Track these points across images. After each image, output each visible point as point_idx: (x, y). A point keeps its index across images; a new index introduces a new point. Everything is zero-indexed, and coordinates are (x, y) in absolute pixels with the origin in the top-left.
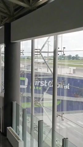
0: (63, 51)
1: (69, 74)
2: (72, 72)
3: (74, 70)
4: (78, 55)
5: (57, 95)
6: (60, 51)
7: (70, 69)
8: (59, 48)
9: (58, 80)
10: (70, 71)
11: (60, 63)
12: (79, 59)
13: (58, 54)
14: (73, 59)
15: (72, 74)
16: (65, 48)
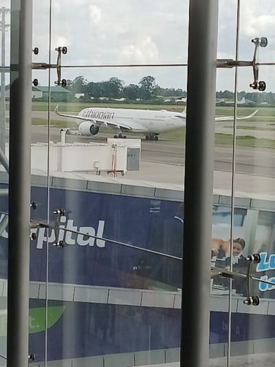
0: (59, 67)
1: (109, 172)
2: (122, 165)
3: (132, 153)
4: (153, 79)
5: (31, 279)
6: (44, 66)
7: (114, 146)
8: (36, 51)
9: (34, 207)
10: (114, 157)
12: (157, 98)
13: (35, 80)
14: (130, 99)
15: (122, 171)
16: (65, 50)
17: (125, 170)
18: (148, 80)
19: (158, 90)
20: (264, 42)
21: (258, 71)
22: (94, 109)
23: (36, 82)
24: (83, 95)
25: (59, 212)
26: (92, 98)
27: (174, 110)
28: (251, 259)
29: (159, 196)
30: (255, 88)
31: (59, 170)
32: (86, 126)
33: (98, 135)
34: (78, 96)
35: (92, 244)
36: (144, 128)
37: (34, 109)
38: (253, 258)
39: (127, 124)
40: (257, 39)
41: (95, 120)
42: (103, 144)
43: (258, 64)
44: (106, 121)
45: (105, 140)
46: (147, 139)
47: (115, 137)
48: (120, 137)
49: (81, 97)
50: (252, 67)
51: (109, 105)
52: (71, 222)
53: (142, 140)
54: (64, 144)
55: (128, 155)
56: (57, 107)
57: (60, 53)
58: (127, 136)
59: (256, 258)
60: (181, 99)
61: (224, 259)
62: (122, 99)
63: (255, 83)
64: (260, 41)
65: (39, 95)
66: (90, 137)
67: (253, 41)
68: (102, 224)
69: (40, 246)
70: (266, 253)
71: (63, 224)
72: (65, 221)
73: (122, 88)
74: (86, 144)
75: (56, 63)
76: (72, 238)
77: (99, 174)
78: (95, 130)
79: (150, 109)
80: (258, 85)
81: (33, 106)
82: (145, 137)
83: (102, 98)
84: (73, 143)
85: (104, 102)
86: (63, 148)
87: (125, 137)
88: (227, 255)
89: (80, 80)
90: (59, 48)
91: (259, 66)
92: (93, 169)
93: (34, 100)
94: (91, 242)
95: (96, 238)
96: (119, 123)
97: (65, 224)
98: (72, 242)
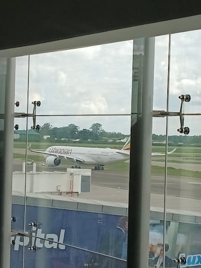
0: (34, 116)
1: (68, 193)
2: (77, 188)
3: (85, 179)
4: (100, 125)
6: (24, 115)
7: (71, 174)
8: (18, 104)
9: (14, 220)
10: (72, 182)
11: (22, 151)
12: (103, 139)
13: (16, 125)
14: (84, 139)
15: (78, 193)
16: (39, 104)
17: (80, 192)
18: (97, 126)
19: (104, 134)
20: (188, 98)
21: (183, 119)
22: (57, 147)
23: (17, 127)
24: (49, 136)
25: (33, 224)
26: (56, 139)
27: (115, 148)
28: (179, 261)
29: (105, 211)
30: (181, 132)
31: (31, 191)
32: (51, 159)
33: (60, 166)
34: (45, 137)
35: (55, 247)
36: (93, 161)
37: (15, 146)
38: (180, 261)
39: (81, 158)
40: (183, 96)
41: (57, 154)
42: (63, 172)
43: (183, 114)
44: (65, 156)
45: (65, 170)
46: (96, 169)
47: (73, 167)
48: (76, 167)
49: (48, 138)
50: (179, 117)
51: (68, 144)
52: (40, 231)
53: (92, 170)
54: (35, 172)
55: (82, 181)
56: (30, 145)
57: (35, 106)
58: (81, 167)
59: (182, 261)
60: (120, 140)
61: (153, 259)
62: (78, 140)
63: (182, 129)
64: (185, 97)
65: (17, 136)
66: (55, 167)
67: (179, 97)
68: (63, 232)
69: (16, 248)
70: (184, 254)
71: (34, 232)
72: (35, 230)
73: (78, 132)
74: (51, 173)
75: (32, 113)
76: (41, 243)
77: (61, 195)
78: (57, 162)
79: (98, 147)
80: (184, 130)
81: (14, 145)
82: (94, 168)
83: (63, 139)
84: (41, 171)
85: (64, 142)
86: (35, 176)
87: (79, 168)
88: (156, 256)
89: (47, 125)
90: (35, 102)
91: (185, 116)
92: (56, 191)
93: (15, 140)
94: (55, 246)
95: (58, 244)
96: (75, 157)
97: (36, 232)
98: (41, 245)
